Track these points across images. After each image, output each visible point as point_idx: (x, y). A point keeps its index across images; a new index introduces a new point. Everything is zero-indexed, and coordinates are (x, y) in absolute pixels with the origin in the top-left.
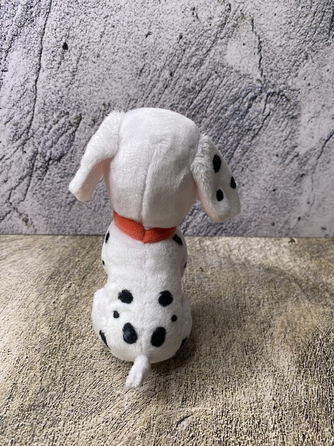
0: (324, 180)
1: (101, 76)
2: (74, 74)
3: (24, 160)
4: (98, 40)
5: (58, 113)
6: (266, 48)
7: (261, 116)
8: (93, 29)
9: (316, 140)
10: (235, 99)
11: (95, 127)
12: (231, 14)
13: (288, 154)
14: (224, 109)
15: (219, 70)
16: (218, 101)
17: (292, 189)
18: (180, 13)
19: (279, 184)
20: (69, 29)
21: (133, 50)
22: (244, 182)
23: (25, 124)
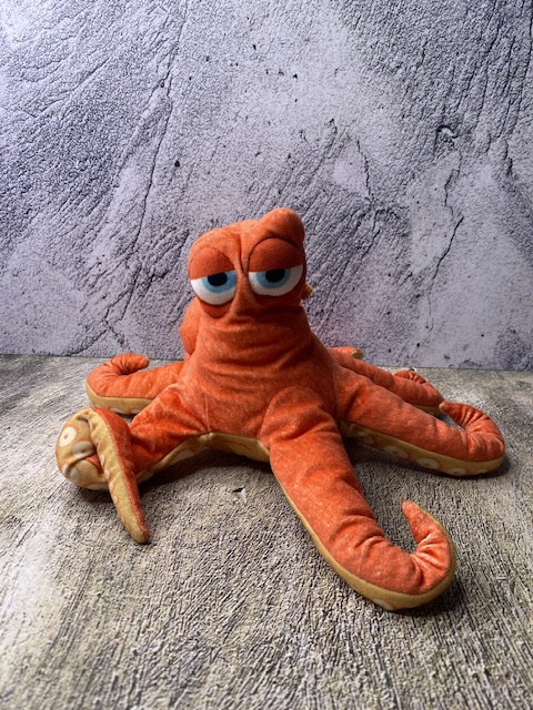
0: (442, 301)
2: (183, 190)
3: (126, 276)
7: (370, 234)
9: (430, 258)
13: (401, 273)
14: (333, 227)
15: (327, 188)
17: (407, 311)
19: (394, 306)
20: (182, 149)
21: (243, 168)
22: (356, 303)
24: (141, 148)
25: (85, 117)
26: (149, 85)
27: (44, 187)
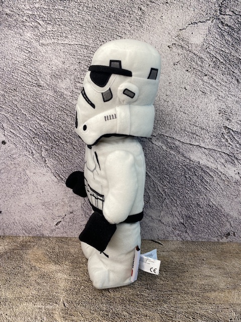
1: (205, 114)
4: (187, 115)
5: (222, 138)
6: (195, 19)
8: (182, 118)
10: (222, 35)
11: (231, 119)
12: (177, 43)
16: (222, 46)
18: (176, 72)
23: (227, 157)
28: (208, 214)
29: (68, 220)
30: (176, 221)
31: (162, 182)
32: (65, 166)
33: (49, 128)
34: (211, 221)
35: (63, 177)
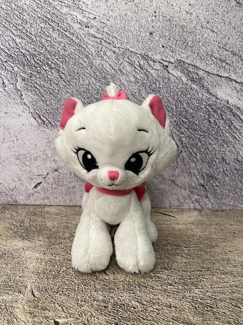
24: (205, 84)
25: (184, 120)
26: (166, 76)
27: (224, 149)
28: (235, 172)
29: (51, 180)
30: (194, 182)
31: (178, 129)
32: (48, 103)
33: (27, 48)
34: (238, 182)
35: (45, 119)
